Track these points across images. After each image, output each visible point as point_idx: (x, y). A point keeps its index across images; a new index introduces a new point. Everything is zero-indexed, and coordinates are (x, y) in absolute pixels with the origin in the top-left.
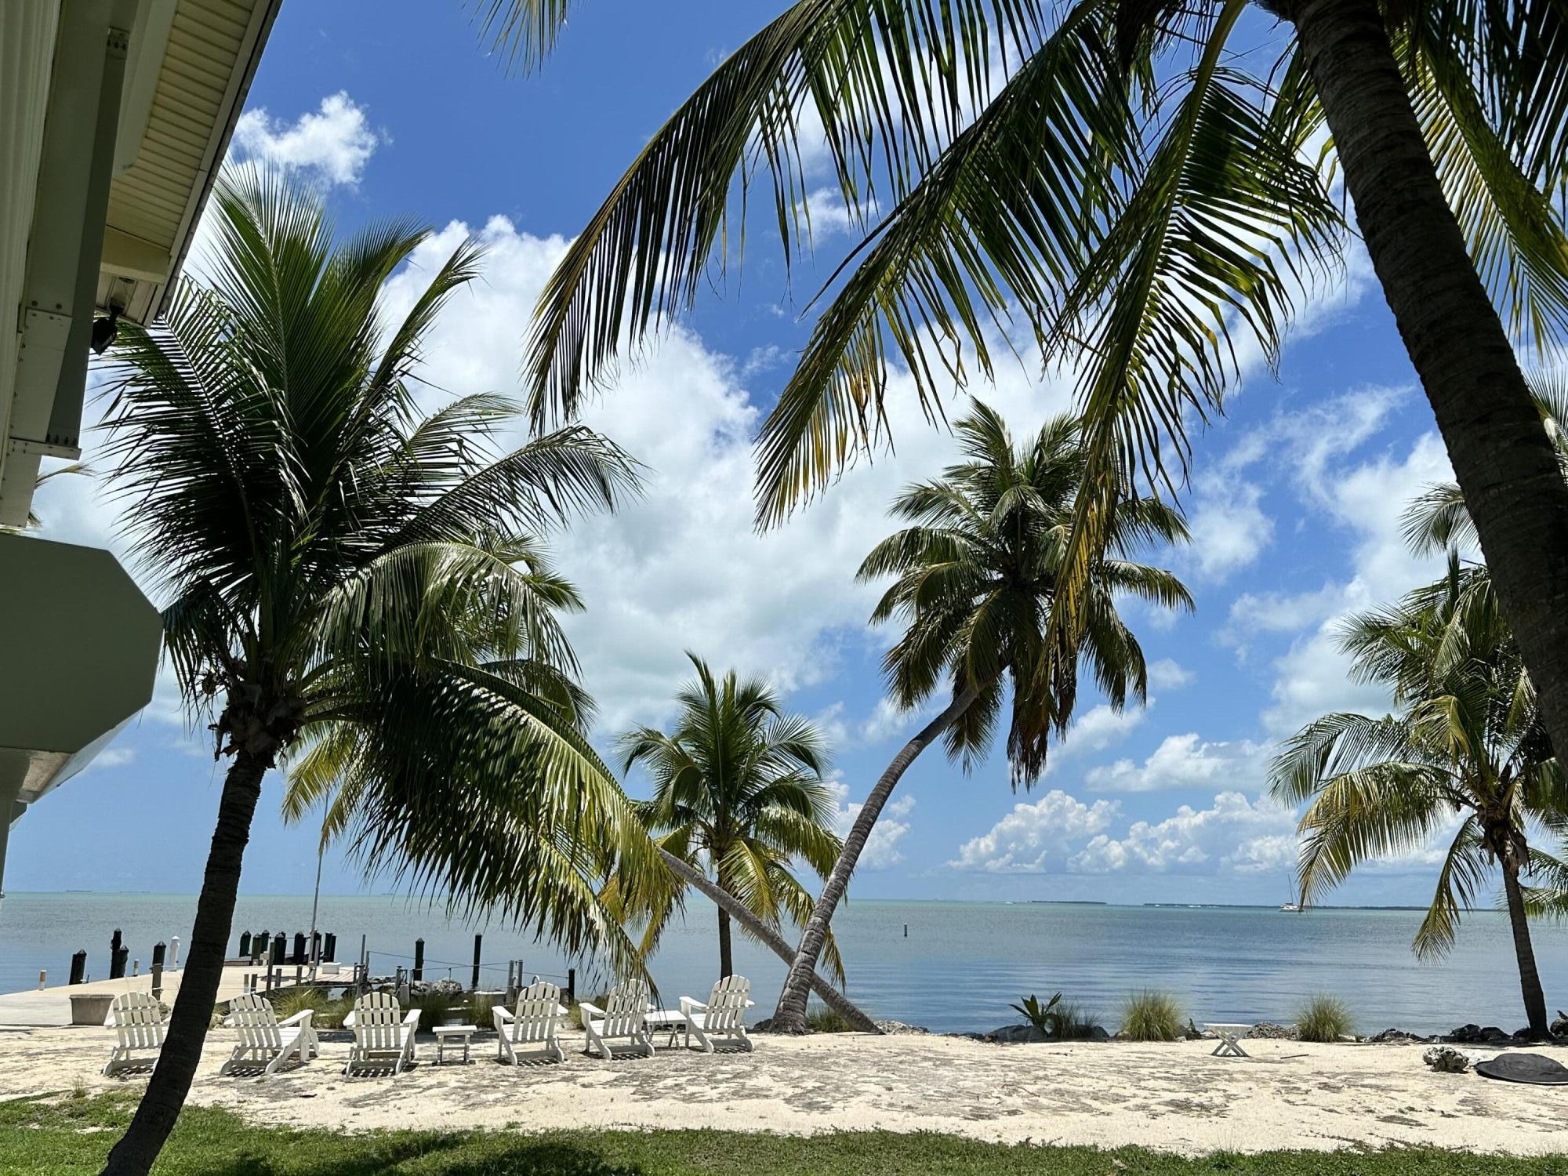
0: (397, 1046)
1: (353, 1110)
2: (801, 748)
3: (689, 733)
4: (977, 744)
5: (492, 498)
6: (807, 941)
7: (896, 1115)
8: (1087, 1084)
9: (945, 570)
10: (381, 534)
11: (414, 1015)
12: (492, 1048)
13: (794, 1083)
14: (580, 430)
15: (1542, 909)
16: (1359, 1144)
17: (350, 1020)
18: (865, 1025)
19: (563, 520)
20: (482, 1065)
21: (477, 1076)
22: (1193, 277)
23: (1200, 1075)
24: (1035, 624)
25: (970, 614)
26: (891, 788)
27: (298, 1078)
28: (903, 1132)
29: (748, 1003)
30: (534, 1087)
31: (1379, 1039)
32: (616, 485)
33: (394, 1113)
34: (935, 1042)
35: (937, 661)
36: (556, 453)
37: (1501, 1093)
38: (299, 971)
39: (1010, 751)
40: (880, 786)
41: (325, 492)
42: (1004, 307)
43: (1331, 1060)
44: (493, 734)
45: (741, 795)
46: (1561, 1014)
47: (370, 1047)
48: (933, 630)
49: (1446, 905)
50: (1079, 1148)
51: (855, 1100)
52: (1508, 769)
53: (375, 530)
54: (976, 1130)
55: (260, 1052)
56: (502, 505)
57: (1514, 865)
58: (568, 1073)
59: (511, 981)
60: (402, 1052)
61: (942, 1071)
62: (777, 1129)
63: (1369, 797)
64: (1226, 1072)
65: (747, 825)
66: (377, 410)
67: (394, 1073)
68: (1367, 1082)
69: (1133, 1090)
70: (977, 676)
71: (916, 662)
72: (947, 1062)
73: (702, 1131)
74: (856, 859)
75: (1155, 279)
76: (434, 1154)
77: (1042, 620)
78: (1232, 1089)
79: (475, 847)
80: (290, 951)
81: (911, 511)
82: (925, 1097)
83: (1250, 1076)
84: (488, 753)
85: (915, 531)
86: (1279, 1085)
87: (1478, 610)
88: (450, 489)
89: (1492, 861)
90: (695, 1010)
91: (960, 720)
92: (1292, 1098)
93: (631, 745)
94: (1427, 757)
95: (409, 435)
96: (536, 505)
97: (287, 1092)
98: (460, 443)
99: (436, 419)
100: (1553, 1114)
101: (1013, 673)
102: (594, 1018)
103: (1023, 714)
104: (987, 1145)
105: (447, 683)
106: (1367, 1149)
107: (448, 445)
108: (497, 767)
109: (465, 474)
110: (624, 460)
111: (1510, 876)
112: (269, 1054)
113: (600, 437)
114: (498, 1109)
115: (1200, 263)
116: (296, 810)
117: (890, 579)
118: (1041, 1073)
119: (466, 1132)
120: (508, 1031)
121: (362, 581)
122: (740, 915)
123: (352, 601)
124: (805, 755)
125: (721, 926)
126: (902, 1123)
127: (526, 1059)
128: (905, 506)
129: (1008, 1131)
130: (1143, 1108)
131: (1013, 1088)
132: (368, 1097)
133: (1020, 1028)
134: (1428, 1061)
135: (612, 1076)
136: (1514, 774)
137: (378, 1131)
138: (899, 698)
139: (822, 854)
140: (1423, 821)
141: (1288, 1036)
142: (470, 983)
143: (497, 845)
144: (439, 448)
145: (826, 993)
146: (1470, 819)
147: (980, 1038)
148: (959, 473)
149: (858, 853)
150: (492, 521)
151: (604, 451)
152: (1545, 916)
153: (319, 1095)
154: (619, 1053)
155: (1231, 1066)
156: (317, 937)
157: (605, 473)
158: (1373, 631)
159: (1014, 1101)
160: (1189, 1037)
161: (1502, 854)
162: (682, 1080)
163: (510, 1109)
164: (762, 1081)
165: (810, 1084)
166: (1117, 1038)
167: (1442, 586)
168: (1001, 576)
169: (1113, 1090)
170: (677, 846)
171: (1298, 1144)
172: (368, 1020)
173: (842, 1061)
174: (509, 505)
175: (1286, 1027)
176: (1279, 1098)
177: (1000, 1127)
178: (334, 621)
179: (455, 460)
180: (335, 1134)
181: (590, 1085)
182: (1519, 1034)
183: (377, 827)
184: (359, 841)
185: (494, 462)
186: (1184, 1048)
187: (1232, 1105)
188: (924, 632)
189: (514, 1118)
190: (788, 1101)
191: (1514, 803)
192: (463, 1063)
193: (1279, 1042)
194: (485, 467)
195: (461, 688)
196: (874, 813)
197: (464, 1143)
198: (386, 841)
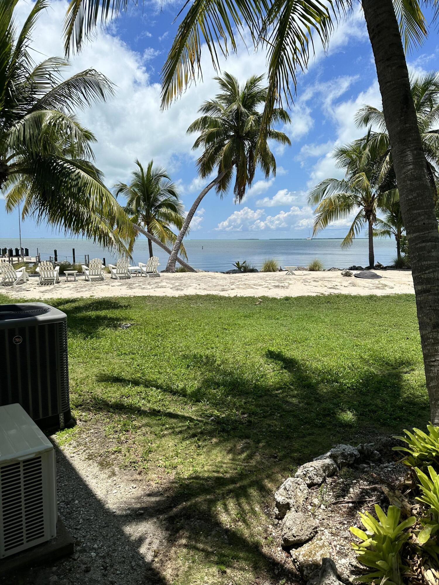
0: (54, 277)
1: (42, 294)
2: (171, 191)
3: (135, 185)
4: (225, 190)
5: (63, 95)
6: (175, 247)
7: (201, 291)
8: (253, 282)
9: (215, 131)
10: (25, 108)
11: (57, 268)
12: (83, 277)
13: (173, 284)
14: (92, 70)
15: (377, 235)
16: (322, 294)
17: (38, 270)
18: (192, 270)
19: (89, 103)
20: (80, 281)
21: (79, 284)
22: (303, 16)
23: (282, 279)
24: (244, 150)
25: (224, 146)
26: (199, 203)
27: (24, 286)
28: (203, 294)
29: (158, 264)
30: (97, 287)
31: (329, 270)
32: (106, 91)
33: (55, 294)
34: (211, 273)
35: (213, 163)
36: (84, 78)
37: (360, 281)
38: (18, 259)
39: (235, 191)
40: (196, 202)
41: (4, 92)
42: (241, 25)
43: (317, 275)
44: (72, 180)
45: (153, 205)
46: (378, 262)
47: (45, 277)
48: (212, 152)
49: (351, 234)
50: (250, 297)
51: (190, 288)
52: (374, 195)
53: (23, 107)
54: (222, 294)
55: (11, 279)
56: (67, 98)
57: (372, 222)
58: (107, 283)
59: (86, 261)
60: (55, 278)
61: (214, 280)
62: (168, 295)
63: (335, 204)
64: (289, 278)
65: (156, 214)
66: (19, 60)
67: (53, 284)
68: (325, 279)
69: (265, 283)
70: (225, 167)
71: (207, 163)
72: (215, 278)
73: (148, 296)
74: (189, 224)
75: (291, 16)
76: (70, 304)
77: (246, 149)
78: (290, 282)
79: (71, 215)
80: (14, 253)
81: (205, 111)
82: (209, 286)
83: (295, 279)
84: (71, 185)
85: (206, 117)
86: (303, 281)
87: (374, 147)
88: (48, 92)
89: (366, 221)
90: (143, 266)
91: (220, 181)
92: (306, 284)
93: (117, 189)
94: (352, 191)
95: (32, 71)
96: (79, 98)
97: (21, 290)
98: (50, 75)
99: (40, 66)
100: (373, 286)
101: (237, 166)
102: (113, 268)
103: (239, 179)
104: (225, 297)
105: (55, 161)
106: (324, 295)
107: (45, 75)
108: (75, 190)
109: (53, 87)
110: (108, 82)
111: (370, 225)
112: (14, 280)
113: (99, 73)
114: (87, 292)
115: (306, 11)
116: (10, 209)
117: (198, 134)
118: (240, 280)
119: (78, 298)
120: (87, 272)
121: (21, 123)
122: (155, 241)
123: (19, 131)
124: (173, 193)
125: (149, 244)
126: (203, 293)
127: (93, 280)
128: (203, 109)
129: (232, 294)
130: (267, 287)
131: (233, 283)
132: (46, 290)
133: (234, 270)
134: (342, 274)
135: (120, 284)
136: (375, 196)
137: (51, 299)
138: (201, 175)
139: (178, 223)
140: (349, 210)
141: (306, 270)
142: (73, 262)
143: (77, 214)
144: (42, 77)
145: (181, 262)
146: (362, 210)
147: (224, 273)
148: (220, 97)
149: (190, 222)
150: (64, 104)
151: (101, 79)
152: (378, 237)
153: (31, 290)
154: (121, 278)
155: (290, 277)
156: (22, 249)
157: (102, 87)
158: (343, 152)
159: (233, 287)
160: (280, 271)
161: (369, 219)
162: (141, 284)
163: (91, 292)
164: (164, 284)
165: (177, 284)
166: (260, 272)
167: (364, 139)
168: (233, 134)
169: (259, 283)
170: (135, 220)
171: (306, 294)
172: (43, 269)
173: (186, 278)
174: (69, 98)
175: (305, 267)
176: (302, 284)
177: (229, 293)
178: (14, 139)
179: (49, 81)
180: (38, 300)
181: (114, 286)
182: (366, 268)
183: (39, 208)
184: (34, 212)
185: (62, 82)
186: (278, 273)
187: (290, 286)
188: (209, 152)
189: (92, 294)
190: (171, 288)
191: (374, 205)
192: (75, 281)
193: (303, 271)
194: (59, 84)
195: (60, 163)
196: (194, 210)
197: (78, 301)
198: (42, 213)
